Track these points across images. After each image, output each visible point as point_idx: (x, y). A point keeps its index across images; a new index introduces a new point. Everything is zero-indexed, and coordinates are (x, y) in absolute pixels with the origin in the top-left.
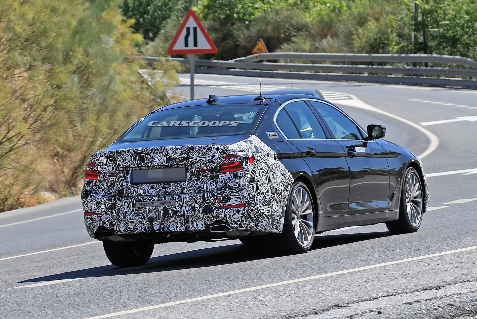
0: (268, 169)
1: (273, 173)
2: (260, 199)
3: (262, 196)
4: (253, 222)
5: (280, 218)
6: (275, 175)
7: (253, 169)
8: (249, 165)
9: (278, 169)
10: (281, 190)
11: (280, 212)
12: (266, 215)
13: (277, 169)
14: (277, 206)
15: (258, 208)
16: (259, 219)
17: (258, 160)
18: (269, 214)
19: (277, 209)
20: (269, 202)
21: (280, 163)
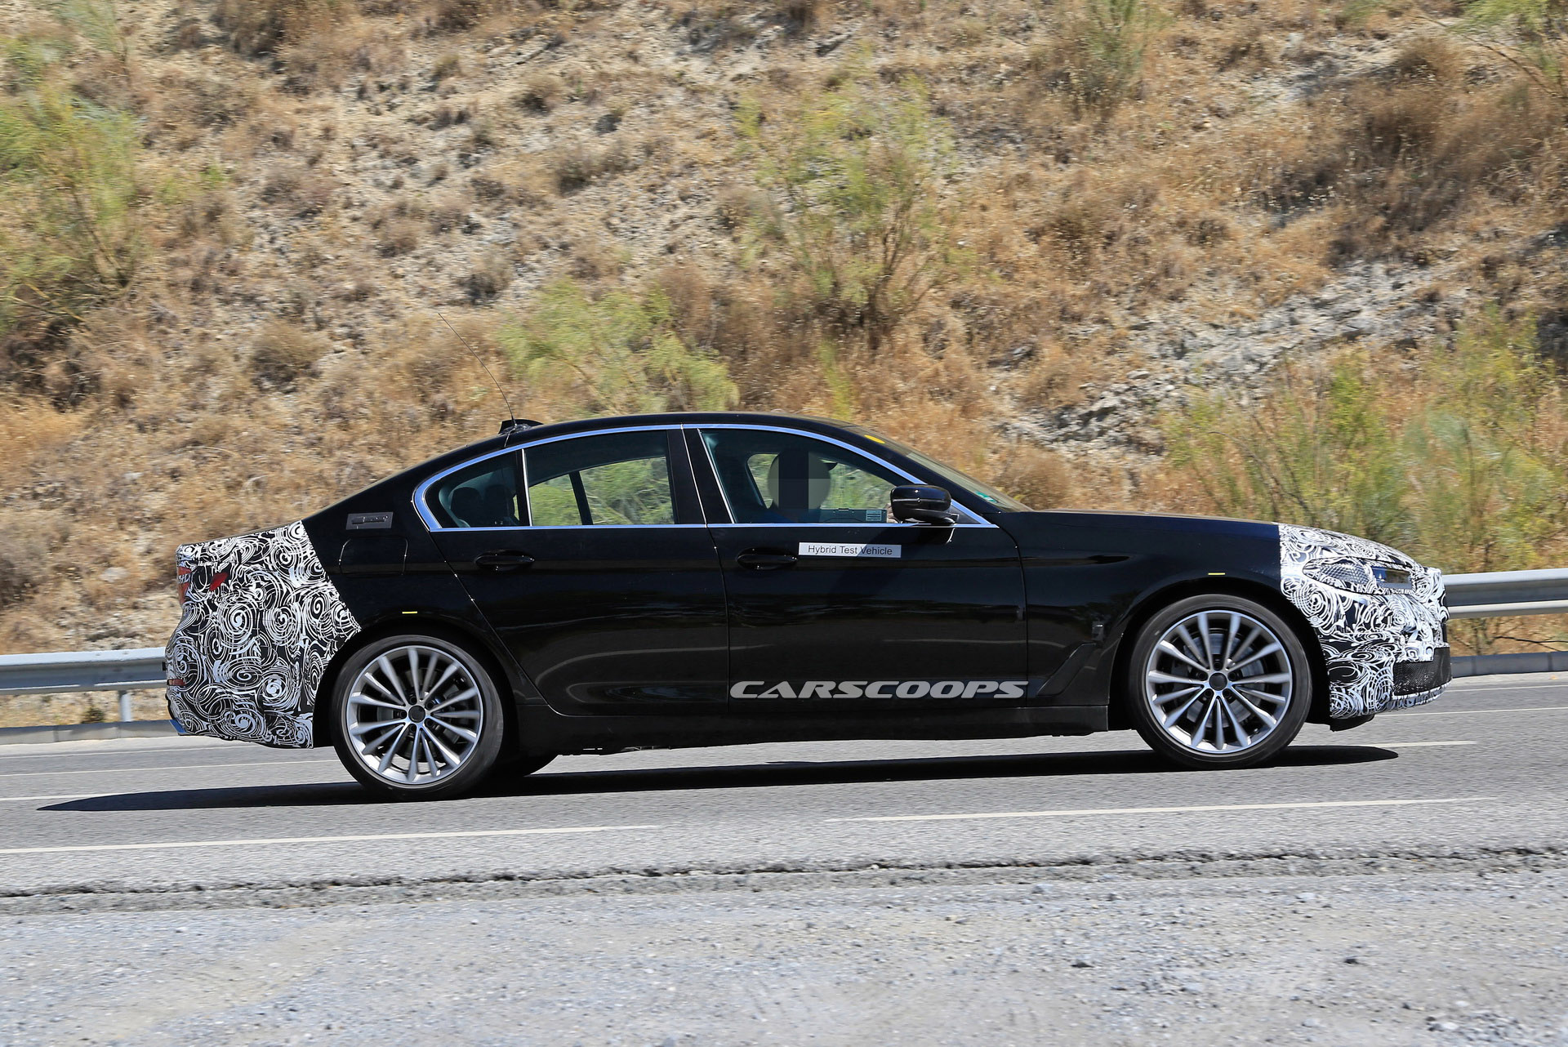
0: (266, 602)
1: (277, 610)
2: (220, 670)
3: (228, 664)
4: (206, 720)
5: (296, 714)
6: (282, 616)
7: (209, 601)
8: (205, 591)
9: (307, 601)
10: (302, 650)
11: (294, 701)
12: (240, 706)
13: (301, 603)
14: (283, 686)
15: (214, 690)
16: (219, 714)
17: (241, 580)
18: (252, 704)
19: (281, 694)
20: (254, 677)
21: (327, 588)
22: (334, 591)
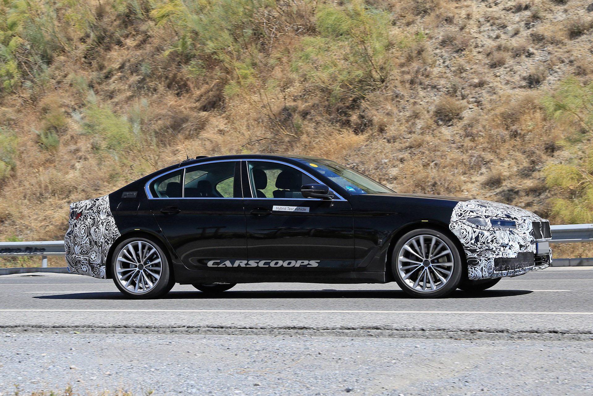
0: (92, 224)
1: (95, 227)
2: (77, 249)
3: (79, 247)
4: (73, 267)
5: (100, 266)
6: (97, 230)
7: (75, 223)
8: (74, 220)
9: (105, 224)
10: (102, 242)
11: (99, 262)
12: (83, 263)
13: (103, 225)
14: (96, 256)
15: (75, 256)
16: (77, 265)
17: (85, 216)
18: (87, 262)
19: (95, 259)
20: (87, 252)
21: (112, 219)
22: (114, 221)
